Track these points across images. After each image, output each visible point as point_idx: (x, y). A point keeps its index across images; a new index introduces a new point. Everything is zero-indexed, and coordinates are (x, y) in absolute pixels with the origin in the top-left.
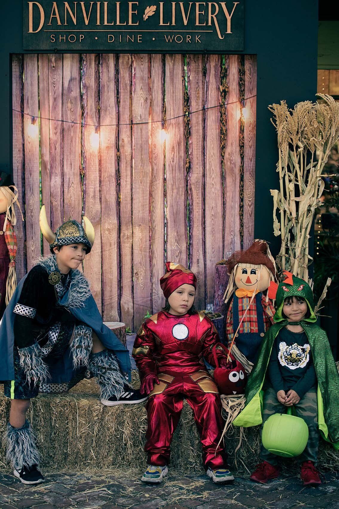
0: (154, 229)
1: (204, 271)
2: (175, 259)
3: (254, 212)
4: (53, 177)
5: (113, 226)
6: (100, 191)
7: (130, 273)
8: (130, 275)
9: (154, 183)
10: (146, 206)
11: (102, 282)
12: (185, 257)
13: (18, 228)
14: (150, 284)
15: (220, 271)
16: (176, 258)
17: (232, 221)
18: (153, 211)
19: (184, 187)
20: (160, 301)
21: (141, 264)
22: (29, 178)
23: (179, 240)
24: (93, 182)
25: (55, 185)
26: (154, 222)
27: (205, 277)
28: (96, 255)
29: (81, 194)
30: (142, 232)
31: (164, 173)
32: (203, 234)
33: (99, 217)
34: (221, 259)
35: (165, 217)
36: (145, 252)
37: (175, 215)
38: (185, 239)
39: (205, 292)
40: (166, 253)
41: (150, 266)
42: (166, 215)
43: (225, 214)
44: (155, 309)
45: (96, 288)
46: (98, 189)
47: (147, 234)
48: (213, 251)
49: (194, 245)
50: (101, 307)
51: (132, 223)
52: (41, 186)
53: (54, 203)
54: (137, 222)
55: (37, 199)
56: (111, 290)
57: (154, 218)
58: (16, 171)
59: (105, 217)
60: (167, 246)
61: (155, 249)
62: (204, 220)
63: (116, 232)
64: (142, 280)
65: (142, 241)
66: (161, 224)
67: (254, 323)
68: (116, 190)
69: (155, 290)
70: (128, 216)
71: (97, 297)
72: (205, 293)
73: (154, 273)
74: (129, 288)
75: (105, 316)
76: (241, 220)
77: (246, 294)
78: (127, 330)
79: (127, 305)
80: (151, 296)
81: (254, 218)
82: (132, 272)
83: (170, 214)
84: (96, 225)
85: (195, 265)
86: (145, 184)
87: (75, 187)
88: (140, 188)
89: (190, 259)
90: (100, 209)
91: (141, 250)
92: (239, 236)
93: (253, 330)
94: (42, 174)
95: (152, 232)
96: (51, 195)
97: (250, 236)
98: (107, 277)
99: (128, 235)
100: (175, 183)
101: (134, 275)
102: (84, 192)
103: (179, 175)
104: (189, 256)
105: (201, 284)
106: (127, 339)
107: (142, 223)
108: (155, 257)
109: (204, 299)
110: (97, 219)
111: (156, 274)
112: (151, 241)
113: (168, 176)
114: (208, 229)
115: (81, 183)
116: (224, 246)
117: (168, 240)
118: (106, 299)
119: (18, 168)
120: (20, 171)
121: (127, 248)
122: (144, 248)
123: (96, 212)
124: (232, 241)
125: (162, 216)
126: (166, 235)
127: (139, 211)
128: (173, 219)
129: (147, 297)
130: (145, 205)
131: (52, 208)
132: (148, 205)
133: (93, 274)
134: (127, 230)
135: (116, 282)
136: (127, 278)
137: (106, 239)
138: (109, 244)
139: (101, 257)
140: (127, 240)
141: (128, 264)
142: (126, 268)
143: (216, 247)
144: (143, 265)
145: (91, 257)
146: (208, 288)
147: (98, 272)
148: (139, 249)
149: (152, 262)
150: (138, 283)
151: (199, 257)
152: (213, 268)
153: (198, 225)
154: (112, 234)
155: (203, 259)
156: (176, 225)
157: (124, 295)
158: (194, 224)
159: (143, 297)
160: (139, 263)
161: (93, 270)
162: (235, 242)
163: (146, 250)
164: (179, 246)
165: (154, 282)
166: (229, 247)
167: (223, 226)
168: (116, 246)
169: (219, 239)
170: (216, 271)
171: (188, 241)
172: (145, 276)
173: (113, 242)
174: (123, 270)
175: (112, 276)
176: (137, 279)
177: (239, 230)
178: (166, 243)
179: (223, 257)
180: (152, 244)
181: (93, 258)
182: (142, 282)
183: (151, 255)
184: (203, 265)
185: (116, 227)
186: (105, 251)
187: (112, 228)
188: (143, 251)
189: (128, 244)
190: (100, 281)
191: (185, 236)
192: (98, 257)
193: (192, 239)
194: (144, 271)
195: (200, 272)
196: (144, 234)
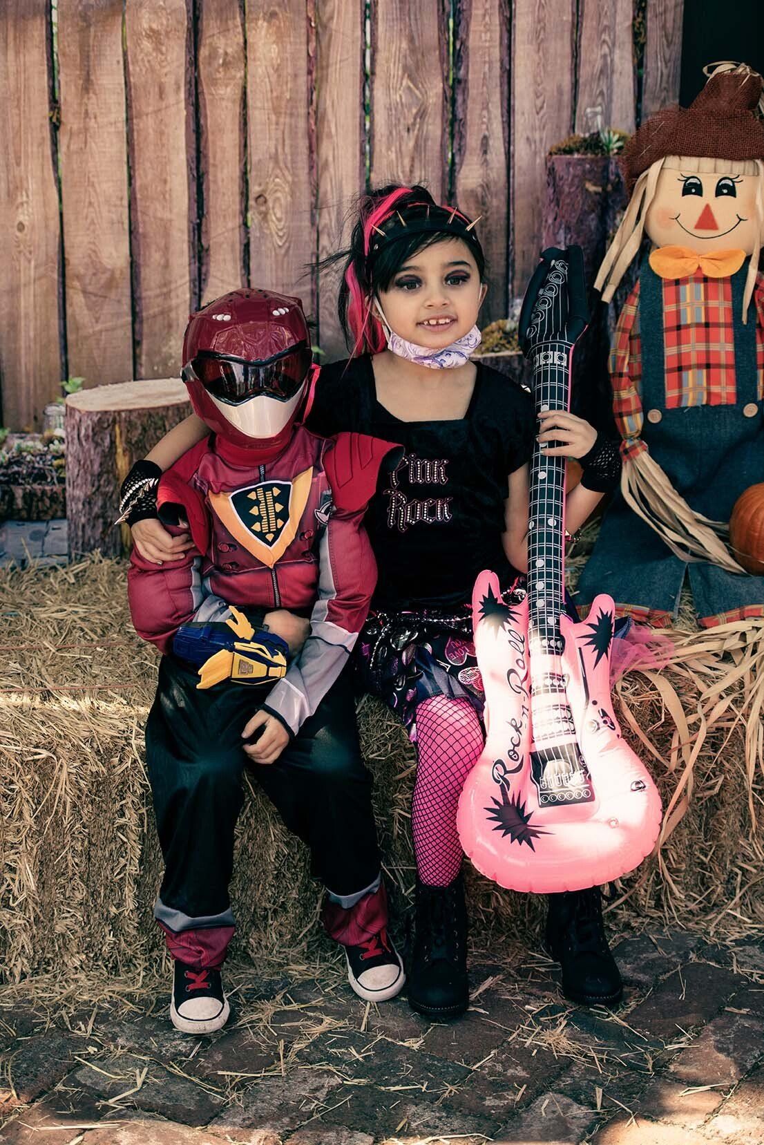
0: (325, 27)
1: (503, 178)
2: (401, 138)
5: (172, 22)
7: (237, 198)
8: (237, 207)
11: (131, 232)
12: (439, 133)
14: (310, 233)
15: (561, 179)
16: (405, 135)
21: (277, 162)
23: (417, 68)
26: (325, 3)
27: (509, 201)
28: (109, 133)
30: (280, 39)
32: (506, 41)
34: (564, 132)
36: (292, 115)
38: (438, 65)
39: (508, 254)
40: (368, 119)
41: (311, 168)
44: (328, 325)
45: (111, 257)
47: (298, 47)
48: (539, 103)
49: (470, 84)
50: (130, 327)
51: (242, 8)
54: (261, 1)
56: (167, 261)
60: (371, 90)
61: (329, 103)
63: (183, 42)
64: (279, 220)
65: (279, 76)
66: (351, 9)
67: (723, 372)
71: (114, 291)
72: (507, 259)
73: (326, 193)
74: (233, 250)
75: (144, 358)
77: (694, 269)
82: (245, 194)
84: (107, 17)
85: (475, 159)
89: (457, 136)
91: (276, 111)
92: (629, 47)
93: (718, 395)
95: (318, 41)
97: (668, 46)
98: (153, 212)
99: (226, 54)
101: (252, 202)
104: (452, 125)
105: (494, 227)
107: (279, 6)
108: (330, 136)
109: (501, 282)
111: (332, 199)
112: (314, 75)
114: (523, 23)
116: (575, 85)
117: (378, 70)
118: (150, 298)
121: (224, 103)
122: (288, 101)
124: (605, 64)
126: (370, 48)
133: (99, 206)
134: (224, 36)
135: (182, 231)
136: (224, 216)
137: (144, 70)
138: (157, 89)
139: (125, 140)
140: (225, 71)
141: (227, 162)
142: (223, 181)
143: (548, 88)
144: (286, 167)
145: (89, 139)
146: (516, 242)
147: (114, 200)
148: (268, 105)
149: (318, 154)
150: (267, 232)
151: (487, 129)
152: (537, 167)
153: (486, 10)
154: (167, 50)
155: (501, 135)
156: (406, 12)
157: (215, 277)
158: (474, 5)
159: (283, 285)
160: (270, 158)
161: (98, 190)
162: (615, 68)
163: (297, 108)
164: (417, 92)
165: (326, 226)
166: (594, 86)
167: (575, 10)
168: (182, 95)
169: (559, 61)
170: (545, 178)
171: (448, 72)
172: (293, 203)
173: (173, 82)
174: (212, 186)
175: (171, 211)
176: (260, 218)
177: (629, 23)
178: (369, 81)
179: (573, 127)
180: (317, 87)
181: (96, 143)
182: (281, 230)
183: (313, 127)
184: (503, 158)
185: (183, 24)
186: (139, 116)
187: (168, 26)
188: (285, 113)
189: (229, 89)
190: (123, 229)
191: (437, 53)
192: (114, 141)
193: (464, 64)
194: (287, 189)
195: (492, 185)
196: (288, 47)
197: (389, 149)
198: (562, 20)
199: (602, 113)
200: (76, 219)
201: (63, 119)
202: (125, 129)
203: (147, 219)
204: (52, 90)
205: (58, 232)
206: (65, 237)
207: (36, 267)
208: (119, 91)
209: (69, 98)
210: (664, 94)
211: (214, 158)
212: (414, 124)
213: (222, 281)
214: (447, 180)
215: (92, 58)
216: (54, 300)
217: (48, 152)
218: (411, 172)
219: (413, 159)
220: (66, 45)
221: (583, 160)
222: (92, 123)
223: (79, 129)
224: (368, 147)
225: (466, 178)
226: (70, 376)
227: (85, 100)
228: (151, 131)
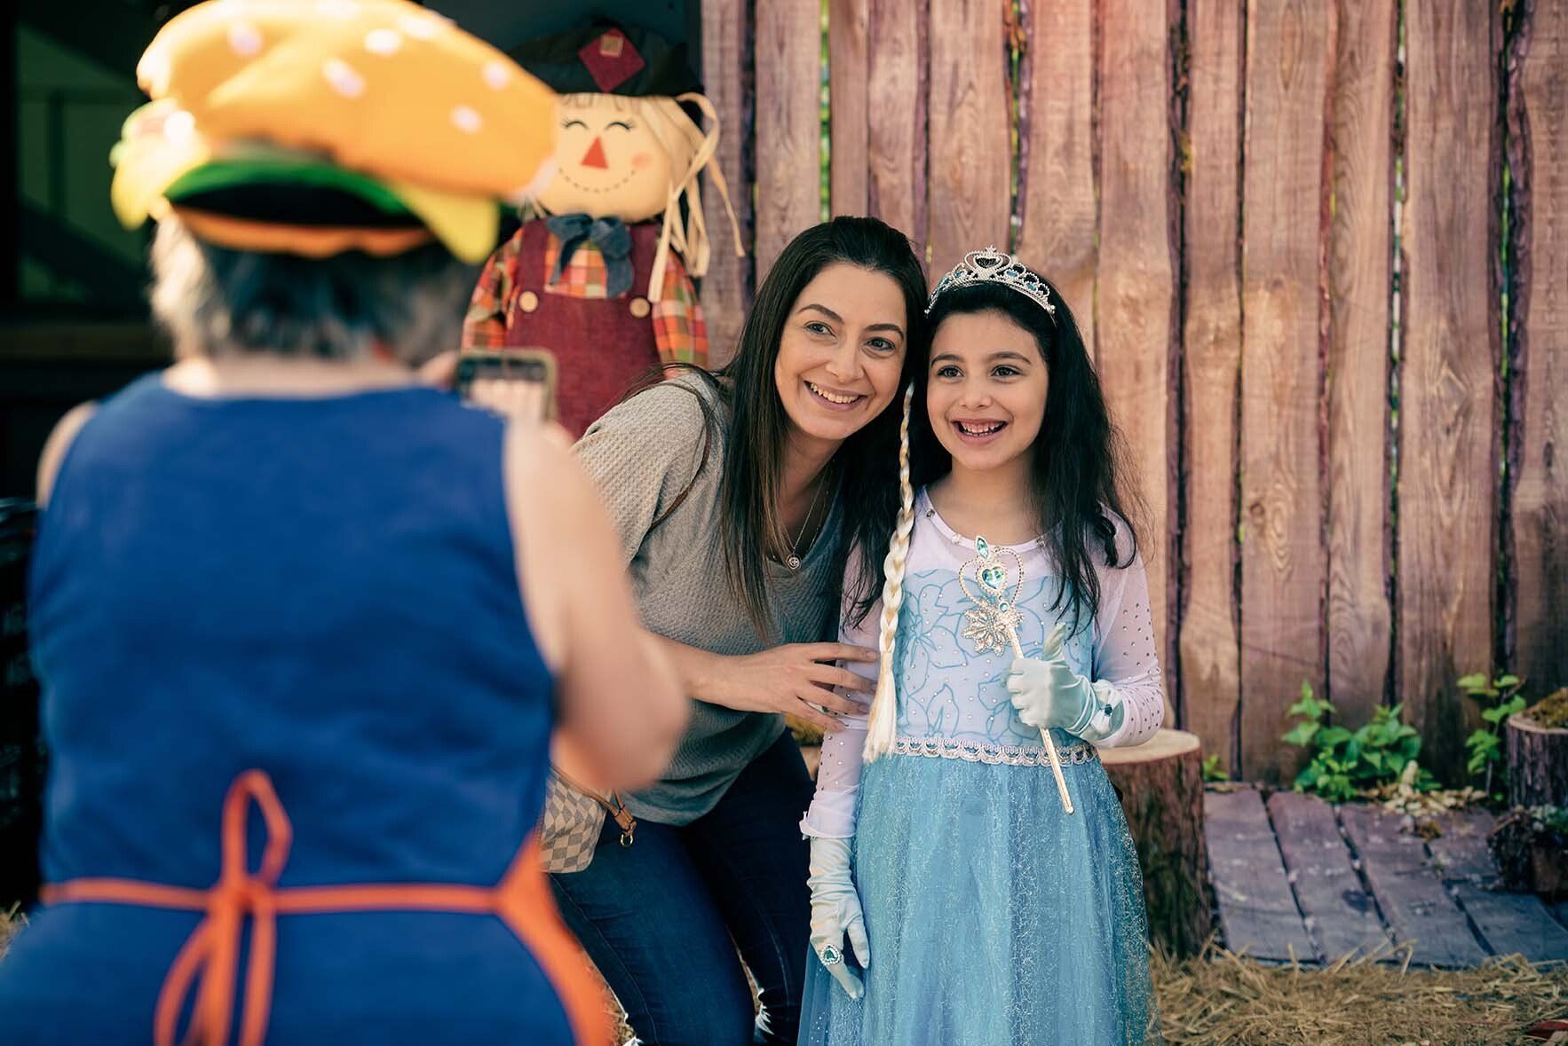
0: (1342, 300)
2: (1438, 442)
4: (881, 60)
6: (1095, 124)
7: (1227, 506)
9: (1349, 89)
10: (1308, 195)
12: (1487, 435)
13: (720, 292)
16: (1443, 437)
18: (1339, 217)
19: (1491, 104)
20: (1363, 639)
22: (771, 64)
24: (1066, 84)
25: (888, 98)
29: (1010, 136)
30: (1285, 311)
31: (1396, 40)
35: (1393, 244)
36: (1297, 406)
37: (1444, 234)
38: (1487, 351)
41: (1322, 473)
42: (1401, 238)
44: (1339, 673)
46: (1085, 113)
47: (1308, 324)
49: (1530, 377)
51: (1240, 275)
52: (825, 98)
53: (886, 179)
55: (807, 155)
57: (1342, 250)
58: (717, 28)
60: (1400, 379)
61: (1345, 393)
63: (1166, 314)
64: (1279, 536)
65: (1283, 358)
68: (1169, 121)
69: (1342, 583)
70: (1220, 239)
73: (1339, 505)
78: (1207, 767)
79: (1209, 651)
80: (1324, 614)
82: (1237, 502)
84: (1075, 281)
85: (1537, 472)
86: (1303, 93)
87: (981, 102)
88: (1280, 109)
89: (1512, 441)
90: (1090, 210)
91: (1278, 400)
94: (834, 41)
95: (1333, 316)
96: (872, 141)
99: (1218, 329)
100: (1449, 85)
101: (1245, 512)
102: (1022, 128)
103: (1468, 48)
104: (1506, 427)
106: (1207, 808)
107: (1285, 272)
108: (1345, 434)
110: (1081, 254)
111: (1347, 513)
112: (1327, 358)
113: (1415, 52)
115: (1007, 88)
117: (1409, 355)
119: (723, 12)
120: (733, 30)
121: (1214, 389)
123: (1076, 221)
126: (1399, 328)
127: (1274, 218)
129: (1305, 618)
130: (1303, 190)
131: (873, 198)
136: (1211, 528)
138: (1132, 368)
140: (1216, 349)
144: (1289, 467)
148: (1268, 393)
149: (1330, 456)
150: (1263, 549)
153: (1551, 284)
154: (1146, 323)
157: (1198, 603)
159: (1284, 619)
160: (1270, 457)
164: (1460, 385)
165: (1338, 546)
168: (1163, 376)
171: (1501, 359)
174: (1196, 490)
178: (1397, 368)
180: (1330, 373)
182: (1281, 548)
183: (1325, 422)
191: (1486, 336)
194: (1290, 498)
197: (1422, 453)
211: (1200, 453)
212: (1455, 424)
213: (1207, 609)
214: (1500, 497)
218: (1452, 484)
219: (1454, 469)
224: (1394, 451)
225: (1525, 496)
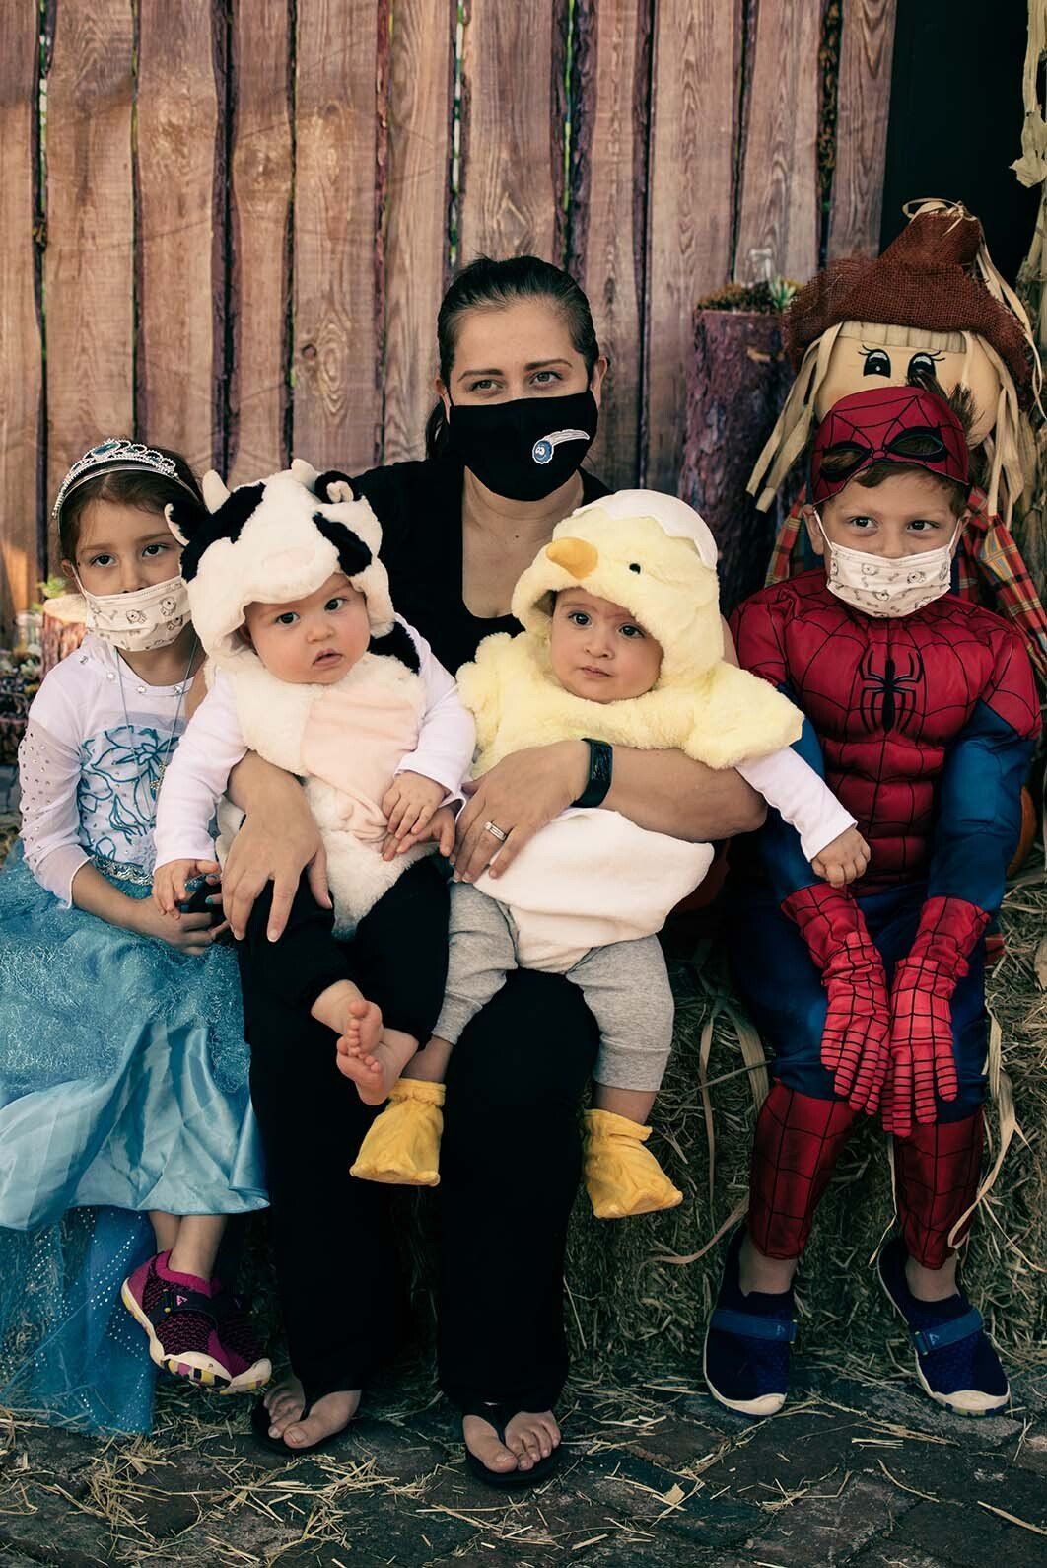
1: (635, 336)
3: (890, 57)
5: (198, 113)
8: (277, 360)
11: (136, 389)
14: (374, 398)
15: (714, 341)
17: (781, 98)
21: (331, 302)
23: (521, 186)
26: (400, 95)
27: (642, 366)
28: (111, 258)
32: (641, 156)
33: (127, 64)
34: (719, 280)
39: (639, 436)
40: (454, 249)
43: (749, 63)
45: (108, 421)
48: (685, 239)
54: (315, 92)
56: (183, 429)
59: (155, 65)
62: (644, 90)
66: (434, 105)
72: (638, 443)
74: (271, 417)
76: (827, 94)
81: (888, 82)
83: (480, 56)
92: (812, 172)
97: (866, 173)
98: (166, 362)
105: (620, 402)
114: (665, 133)
116: (735, 217)
122: (349, 223)
124: (778, 192)
125: (442, 66)
128: (492, 80)
132: (373, 11)
133: (95, 353)
134: (267, 136)
135: (204, 391)
137: (159, 176)
139: (132, 267)
141: (266, 300)
142: (259, 324)
143: (698, 220)
145: (84, 266)
146: (651, 421)
147: (115, 344)
151: (614, 269)
152: (681, 323)
155: (632, 279)
156: (509, 112)
158: (599, 106)
161: (94, 333)
162: (792, 199)
163: (359, 233)
166: (762, 221)
167: (737, 120)
169: (713, 185)
170: (692, 339)
172: (352, 359)
173: (197, 194)
175: (189, 362)
176: (307, 375)
177: (812, 140)
179: (732, 273)
181: (93, 272)
184: (634, 309)
185: (212, 118)
186: (152, 237)
187: (192, 121)
188: (345, 239)
189: (270, 206)
190: (126, 384)
192: (118, 268)
193: (585, 182)
195: (619, 343)
196: (351, 152)
198: (719, 132)
199: (772, 257)
200: (64, 370)
201: (51, 238)
202: (132, 253)
203: (156, 371)
204: (38, 200)
205: (40, 385)
206: (49, 392)
207: (9, 431)
208: (125, 202)
209: (59, 212)
210: (859, 236)
215: (91, 159)
216: (32, 474)
217: (30, 281)
220: (57, 141)
221: (746, 318)
222: (89, 245)
223: (72, 251)
226: (50, 576)
227: (80, 214)
228: (166, 257)
